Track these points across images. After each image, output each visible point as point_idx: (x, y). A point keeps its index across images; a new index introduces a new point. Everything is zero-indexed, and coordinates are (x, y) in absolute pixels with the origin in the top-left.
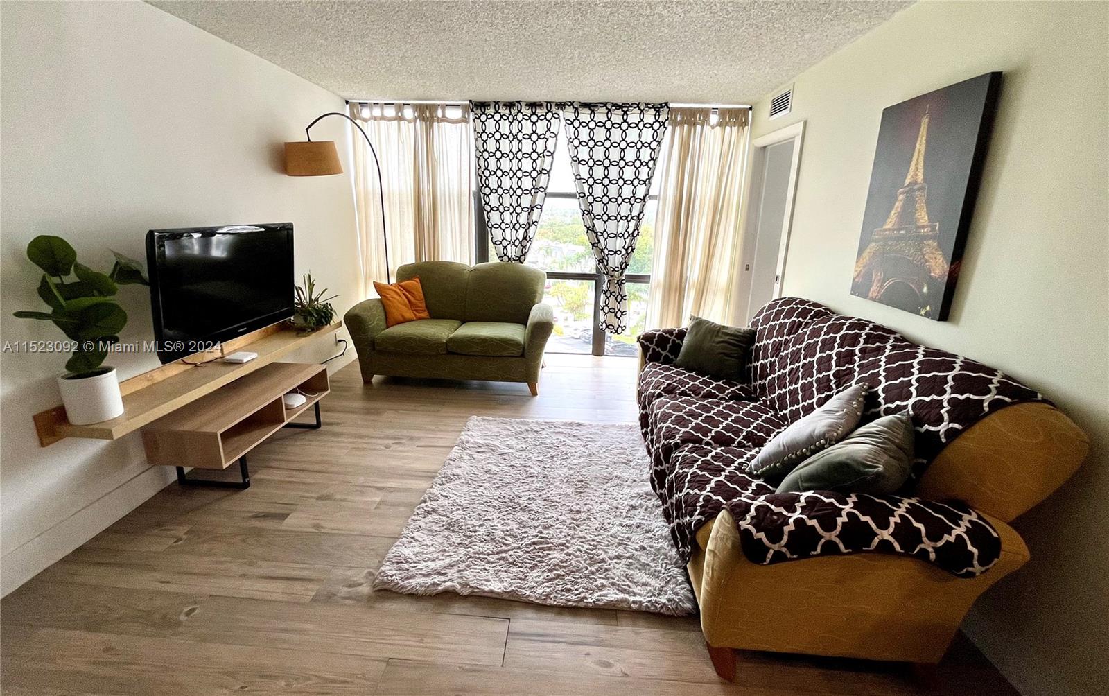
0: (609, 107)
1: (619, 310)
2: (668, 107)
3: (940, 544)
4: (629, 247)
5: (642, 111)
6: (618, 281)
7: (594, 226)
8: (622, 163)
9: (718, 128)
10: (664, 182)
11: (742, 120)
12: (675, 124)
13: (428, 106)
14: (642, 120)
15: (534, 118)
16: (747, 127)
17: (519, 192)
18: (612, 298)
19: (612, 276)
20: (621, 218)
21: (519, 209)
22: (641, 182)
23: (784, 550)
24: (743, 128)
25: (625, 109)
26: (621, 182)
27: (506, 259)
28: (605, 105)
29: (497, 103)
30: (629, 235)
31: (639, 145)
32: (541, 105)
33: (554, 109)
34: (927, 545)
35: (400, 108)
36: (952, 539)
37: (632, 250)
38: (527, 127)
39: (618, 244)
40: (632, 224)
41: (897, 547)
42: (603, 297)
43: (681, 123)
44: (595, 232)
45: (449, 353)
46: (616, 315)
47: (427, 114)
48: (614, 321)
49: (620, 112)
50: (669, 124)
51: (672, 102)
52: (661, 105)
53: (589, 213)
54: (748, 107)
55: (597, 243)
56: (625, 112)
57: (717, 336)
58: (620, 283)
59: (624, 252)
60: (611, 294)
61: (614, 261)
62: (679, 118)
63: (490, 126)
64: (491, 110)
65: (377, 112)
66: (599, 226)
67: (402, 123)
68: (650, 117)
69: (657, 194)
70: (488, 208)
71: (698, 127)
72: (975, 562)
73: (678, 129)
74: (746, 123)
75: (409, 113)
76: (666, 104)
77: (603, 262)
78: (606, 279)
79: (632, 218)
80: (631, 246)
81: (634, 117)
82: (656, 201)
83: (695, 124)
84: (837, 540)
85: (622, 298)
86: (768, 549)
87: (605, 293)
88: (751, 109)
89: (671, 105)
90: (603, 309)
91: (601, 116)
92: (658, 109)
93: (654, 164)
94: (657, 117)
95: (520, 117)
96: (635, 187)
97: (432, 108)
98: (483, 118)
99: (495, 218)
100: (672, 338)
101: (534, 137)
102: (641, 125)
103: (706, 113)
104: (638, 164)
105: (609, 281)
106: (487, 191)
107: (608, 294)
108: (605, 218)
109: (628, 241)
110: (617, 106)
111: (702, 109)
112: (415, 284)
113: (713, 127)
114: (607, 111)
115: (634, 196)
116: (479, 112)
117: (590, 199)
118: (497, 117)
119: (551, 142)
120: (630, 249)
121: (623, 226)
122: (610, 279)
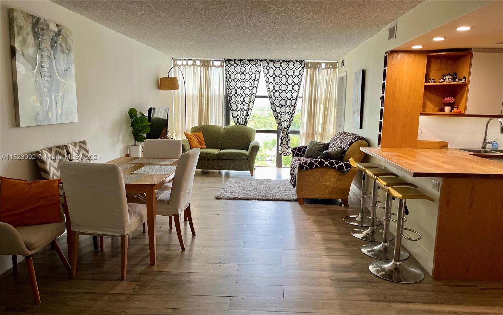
0: (281, 61)
1: (287, 145)
2: (304, 62)
3: (338, 165)
4: (290, 118)
5: (294, 63)
6: (286, 133)
7: (276, 110)
8: (287, 84)
9: (325, 69)
10: (305, 91)
11: (334, 66)
12: (308, 68)
13: (206, 61)
14: (294, 67)
15: (250, 66)
16: (336, 69)
17: (244, 95)
18: (284, 140)
19: (284, 131)
20: (287, 106)
21: (244, 103)
22: (295, 91)
23: (307, 166)
24: (335, 70)
25: (288, 62)
26: (287, 91)
27: (238, 124)
28: (279, 61)
29: (235, 60)
30: (291, 113)
31: (294, 76)
32: (253, 61)
33: (259, 62)
34: (336, 166)
35: (195, 61)
36: (340, 164)
37: (292, 120)
38: (248, 69)
39: (286, 117)
40: (292, 108)
41: (329, 165)
42: (280, 139)
43: (310, 68)
44: (276, 112)
45: (219, 159)
46: (286, 147)
47: (206, 64)
48: (285, 150)
49: (285, 63)
50: (305, 68)
51: (306, 60)
52: (302, 61)
53: (274, 104)
54: (337, 61)
55: (277, 117)
56: (288, 63)
57: (317, 145)
58: (287, 134)
59: (289, 120)
60: (284, 138)
61: (285, 124)
62: (309, 66)
63: (232, 69)
64: (233, 62)
65: (185, 62)
66: (278, 109)
67: (195, 67)
68: (298, 65)
69: (301, 96)
70: (231, 102)
71: (317, 69)
72: (345, 169)
73: (309, 70)
74: (336, 68)
75: (198, 63)
76: (304, 60)
77: (280, 125)
78: (281, 132)
79: (292, 106)
80: (292, 118)
81: (291, 65)
82: (301, 99)
83: (316, 68)
84: (318, 164)
85: (289, 140)
86: (304, 166)
87: (281, 138)
88: (338, 62)
89: (306, 61)
90: (280, 145)
91: (278, 65)
92: (301, 62)
93: (300, 84)
94: (301, 65)
95: (245, 65)
96: (293, 93)
97: (208, 62)
98: (229, 65)
99: (234, 106)
100: (303, 148)
101: (251, 73)
102: (294, 69)
103: (320, 64)
104: (293, 84)
105: (283, 133)
106: (231, 95)
107: (282, 138)
108: (280, 106)
109: (290, 115)
110: (284, 61)
111: (318, 62)
112: (200, 134)
113: (323, 69)
114: (280, 63)
115: (292, 97)
116: (227, 63)
117: (274, 98)
118: (235, 65)
119: (258, 75)
120: (291, 119)
121: (288, 109)
122: (284, 132)
